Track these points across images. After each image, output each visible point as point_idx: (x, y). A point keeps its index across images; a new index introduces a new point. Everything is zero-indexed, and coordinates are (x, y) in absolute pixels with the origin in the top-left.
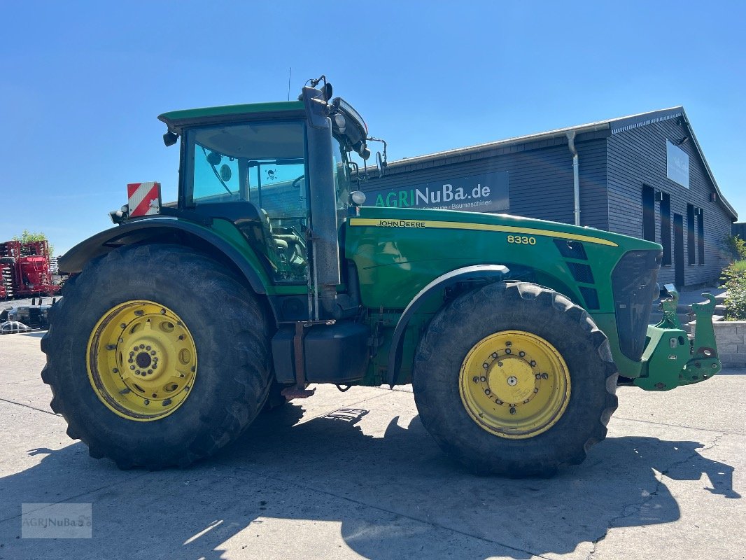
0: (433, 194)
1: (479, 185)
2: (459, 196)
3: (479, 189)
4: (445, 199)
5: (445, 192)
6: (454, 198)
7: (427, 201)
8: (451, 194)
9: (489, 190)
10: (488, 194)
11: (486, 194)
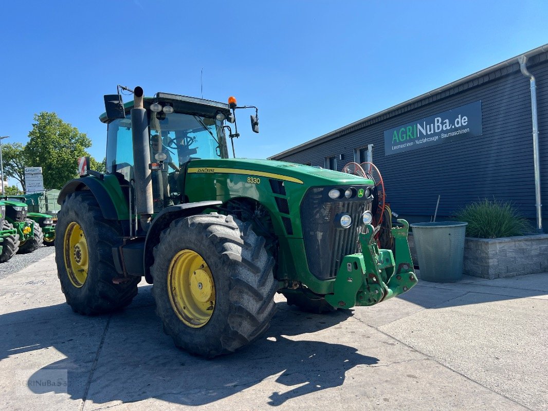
0: (428, 126)
1: (460, 116)
2: (446, 127)
3: (459, 120)
4: (437, 131)
5: (436, 124)
6: (442, 129)
7: (424, 133)
8: (441, 126)
9: (467, 120)
10: (467, 123)
11: (465, 122)
